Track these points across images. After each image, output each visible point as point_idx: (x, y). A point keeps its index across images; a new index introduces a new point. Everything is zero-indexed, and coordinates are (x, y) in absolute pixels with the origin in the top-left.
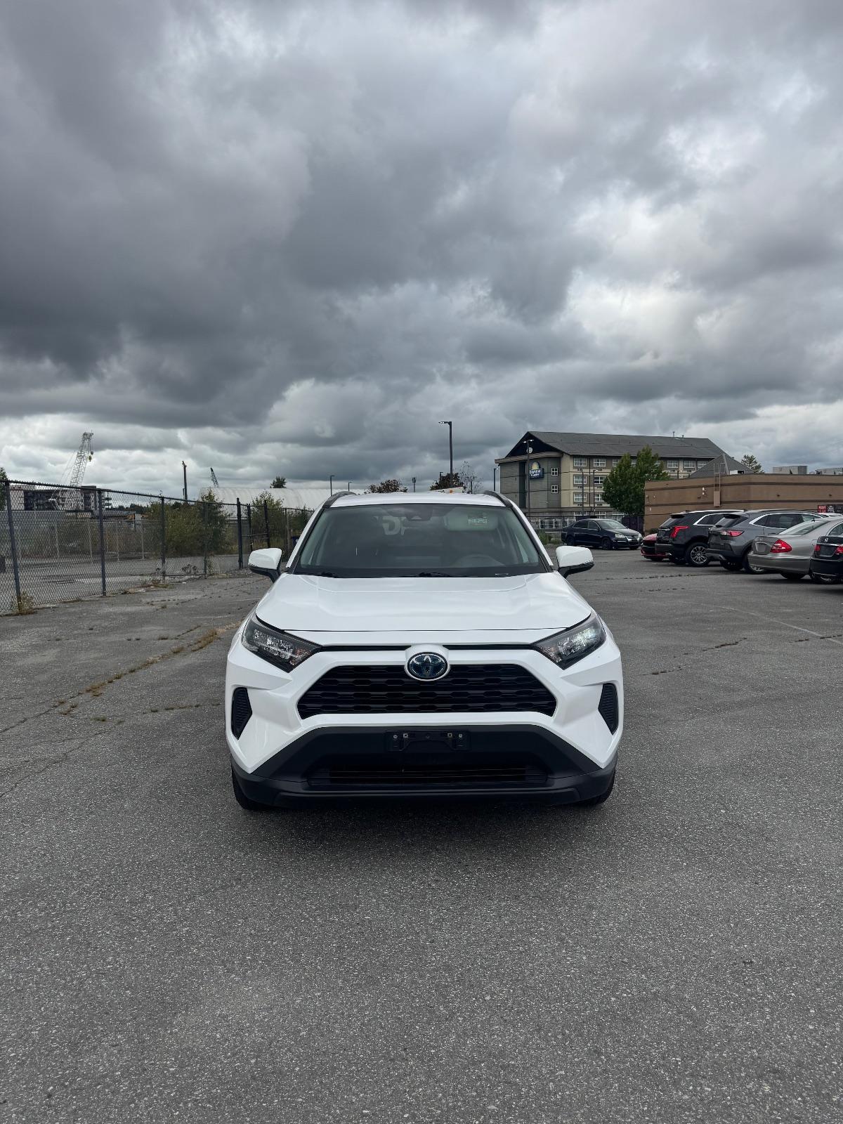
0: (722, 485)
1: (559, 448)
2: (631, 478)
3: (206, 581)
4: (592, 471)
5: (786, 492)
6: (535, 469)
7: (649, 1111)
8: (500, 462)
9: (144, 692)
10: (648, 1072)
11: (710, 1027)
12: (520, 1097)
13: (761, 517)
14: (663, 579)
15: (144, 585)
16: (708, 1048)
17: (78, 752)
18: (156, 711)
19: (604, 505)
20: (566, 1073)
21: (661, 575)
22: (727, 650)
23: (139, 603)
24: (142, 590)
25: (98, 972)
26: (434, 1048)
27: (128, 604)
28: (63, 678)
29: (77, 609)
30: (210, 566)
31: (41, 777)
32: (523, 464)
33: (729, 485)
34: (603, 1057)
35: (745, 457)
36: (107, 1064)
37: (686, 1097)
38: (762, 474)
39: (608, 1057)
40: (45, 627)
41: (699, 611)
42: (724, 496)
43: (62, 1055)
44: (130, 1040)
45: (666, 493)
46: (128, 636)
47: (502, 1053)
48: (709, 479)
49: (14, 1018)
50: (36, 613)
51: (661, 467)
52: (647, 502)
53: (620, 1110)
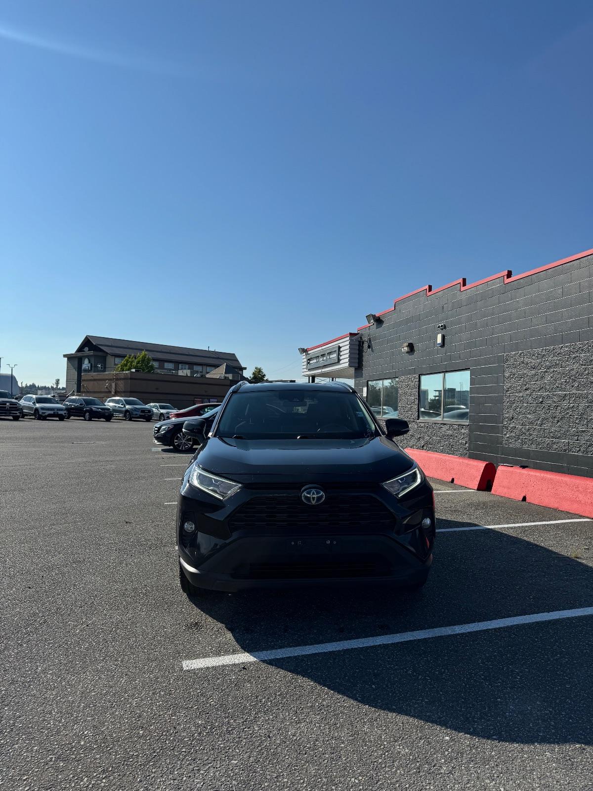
1: (106, 351)
6: (86, 364)
8: (69, 356)
32: (80, 360)
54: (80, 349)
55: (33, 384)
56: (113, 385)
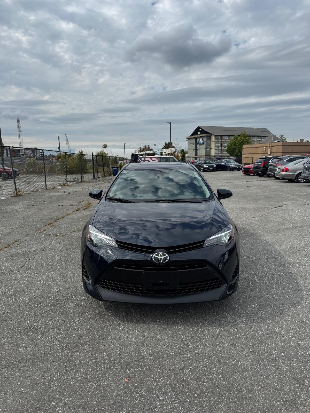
0: (271, 146)
1: (210, 133)
2: (238, 144)
3: (82, 183)
4: (222, 141)
5: (296, 149)
6: (201, 141)
7: (275, 372)
8: (188, 138)
9: (69, 225)
10: (273, 359)
11: (292, 344)
12: (229, 367)
13: (288, 159)
14: (252, 182)
15: (60, 185)
16: (293, 351)
17: (50, 247)
18: (75, 232)
19: (226, 154)
20: (244, 359)
21: (250, 180)
22: (279, 209)
23: (59, 192)
24: (59, 187)
25: (73, 324)
26: (196, 351)
27: (56, 192)
28: (38, 220)
29: (37, 194)
30: (83, 178)
31: (38, 256)
32: (196, 139)
33: (274, 146)
34: (256, 354)
36: (83, 356)
37: (287, 367)
38: (286, 142)
39: (258, 354)
40: (27, 201)
41: (267, 194)
42: (272, 151)
43: (67, 353)
44: (89, 348)
45: (251, 149)
46: (58, 204)
47: (220, 352)
48: (266, 144)
49: (47, 340)
50: (22, 196)
51: (249, 139)
52: (243, 153)
53: (265, 372)
54: (194, 134)
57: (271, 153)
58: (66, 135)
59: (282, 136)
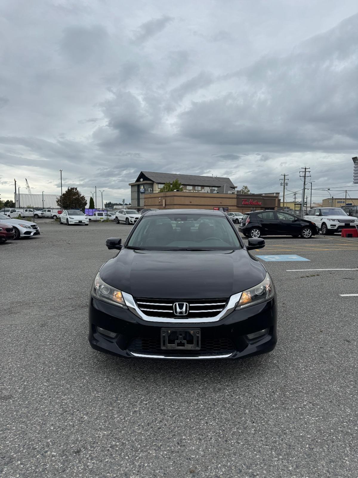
1: (152, 179)
6: (142, 189)
8: (132, 184)
32: (139, 186)
35: (244, 186)
42: (166, 202)
54: (138, 180)
55: (110, 202)
56: (164, 201)
57: (165, 205)
58: (26, 180)
59: (246, 188)
